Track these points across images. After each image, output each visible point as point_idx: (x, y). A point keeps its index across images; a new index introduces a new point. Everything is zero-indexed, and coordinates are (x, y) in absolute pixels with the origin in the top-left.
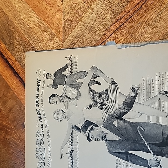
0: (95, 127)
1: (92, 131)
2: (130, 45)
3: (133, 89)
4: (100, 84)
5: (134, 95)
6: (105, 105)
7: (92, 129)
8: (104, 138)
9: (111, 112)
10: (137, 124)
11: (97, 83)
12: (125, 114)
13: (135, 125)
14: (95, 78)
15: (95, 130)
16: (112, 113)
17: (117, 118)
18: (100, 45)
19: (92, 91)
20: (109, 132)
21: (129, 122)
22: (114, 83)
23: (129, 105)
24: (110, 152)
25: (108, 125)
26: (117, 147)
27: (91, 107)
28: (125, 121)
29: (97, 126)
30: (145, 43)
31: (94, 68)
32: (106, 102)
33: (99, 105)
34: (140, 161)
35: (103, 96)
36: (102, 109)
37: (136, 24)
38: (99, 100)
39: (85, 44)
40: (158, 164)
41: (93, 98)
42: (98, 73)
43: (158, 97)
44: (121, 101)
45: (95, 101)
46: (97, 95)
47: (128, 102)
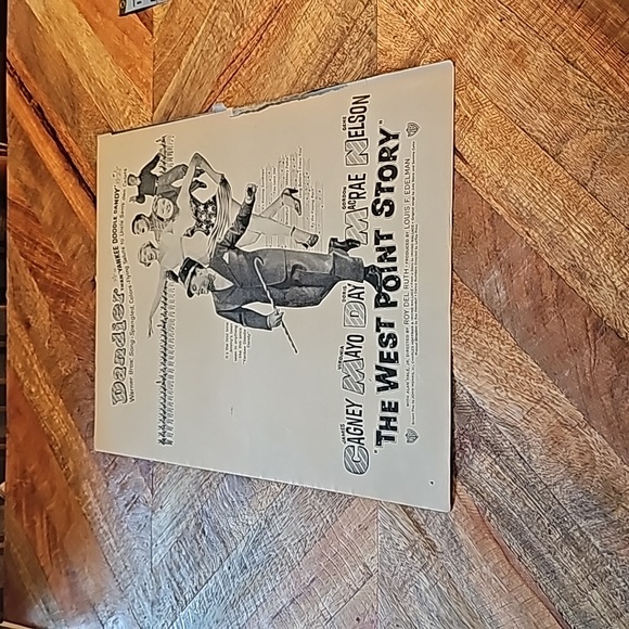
0: (198, 269)
1: (194, 278)
2: (246, 108)
3: (250, 190)
4: (205, 187)
5: (249, 202)
6: (213, 225)
7: (194, 273)
8: (211, 288)
9: (220, 238)
10: (255, 254)
11: (202, 185)
12: (238, 237)
13: (250, 256)
14: (198, 176)
15: (198, 274)
16: (222, 238)
17: (229, 248)
18: (207, 111)
19: (194, 200)
20: (218, 274)
21: (244, 252)
22: (224, 182)
23: (244, 221)
24: (218, 312)
25: (217, 263)
26: (228, 300)
27: (193, 232)
28: (239, 252)
29: (201, 267)
30: (265, 104)
31: (197, 157)
32: (213, 220)
33: (204, 227)
34: (257, 319)
35: (210, 209)
36: (207, 234)
37: (254, 70)
38: (203, 218)
39: (184, 113)
40: (279, 322)
41: (196, 215)
42: (203, 166)
43: (281, 200)
44: (234, 214)
45: (198, 220)
46: (202, 208)
47: (244, 215)
